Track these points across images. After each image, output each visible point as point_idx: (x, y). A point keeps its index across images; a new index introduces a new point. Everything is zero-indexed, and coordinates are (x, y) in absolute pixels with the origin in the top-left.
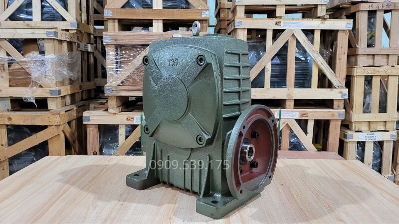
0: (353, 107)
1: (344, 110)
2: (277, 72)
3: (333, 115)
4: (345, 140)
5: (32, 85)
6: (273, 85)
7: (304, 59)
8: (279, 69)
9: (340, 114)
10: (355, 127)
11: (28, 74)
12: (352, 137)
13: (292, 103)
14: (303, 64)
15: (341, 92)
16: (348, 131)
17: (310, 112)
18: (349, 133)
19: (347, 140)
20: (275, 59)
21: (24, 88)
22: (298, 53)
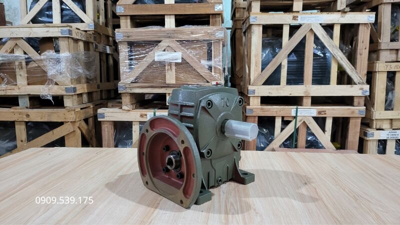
0: (374, 104)
1: (365, 107)
2: (293, 69)
3: (353, 112)
4: (366, 138)
5: (49, 82)
6: (289, 82)
7: (322, 55)
8: (295, 65)
9: (360, 111)
10: (376, 125)
11: (45, 72)
12: (373, 135)
13: (310, 100)
14: (321, 60)
15: (362, 89)
16: (369, 129)
17: (329, 109)
18: (370, 131)
19: (368, 139)
20: (291, 56)
21: (41, 86)
22: (316, 49)
